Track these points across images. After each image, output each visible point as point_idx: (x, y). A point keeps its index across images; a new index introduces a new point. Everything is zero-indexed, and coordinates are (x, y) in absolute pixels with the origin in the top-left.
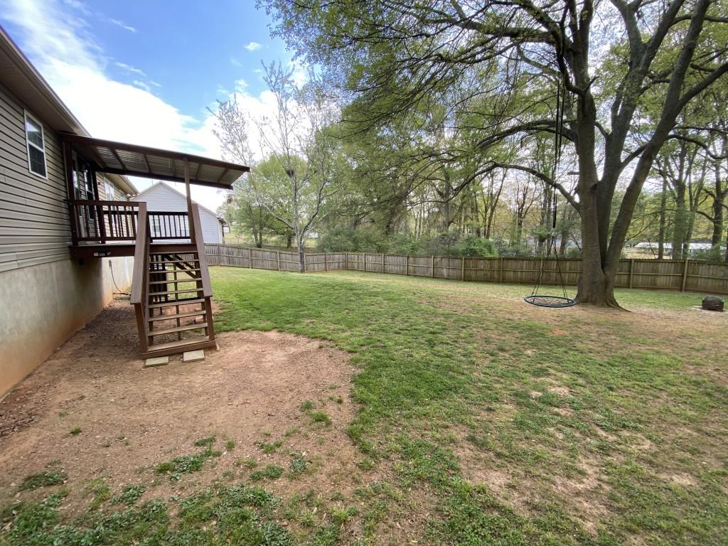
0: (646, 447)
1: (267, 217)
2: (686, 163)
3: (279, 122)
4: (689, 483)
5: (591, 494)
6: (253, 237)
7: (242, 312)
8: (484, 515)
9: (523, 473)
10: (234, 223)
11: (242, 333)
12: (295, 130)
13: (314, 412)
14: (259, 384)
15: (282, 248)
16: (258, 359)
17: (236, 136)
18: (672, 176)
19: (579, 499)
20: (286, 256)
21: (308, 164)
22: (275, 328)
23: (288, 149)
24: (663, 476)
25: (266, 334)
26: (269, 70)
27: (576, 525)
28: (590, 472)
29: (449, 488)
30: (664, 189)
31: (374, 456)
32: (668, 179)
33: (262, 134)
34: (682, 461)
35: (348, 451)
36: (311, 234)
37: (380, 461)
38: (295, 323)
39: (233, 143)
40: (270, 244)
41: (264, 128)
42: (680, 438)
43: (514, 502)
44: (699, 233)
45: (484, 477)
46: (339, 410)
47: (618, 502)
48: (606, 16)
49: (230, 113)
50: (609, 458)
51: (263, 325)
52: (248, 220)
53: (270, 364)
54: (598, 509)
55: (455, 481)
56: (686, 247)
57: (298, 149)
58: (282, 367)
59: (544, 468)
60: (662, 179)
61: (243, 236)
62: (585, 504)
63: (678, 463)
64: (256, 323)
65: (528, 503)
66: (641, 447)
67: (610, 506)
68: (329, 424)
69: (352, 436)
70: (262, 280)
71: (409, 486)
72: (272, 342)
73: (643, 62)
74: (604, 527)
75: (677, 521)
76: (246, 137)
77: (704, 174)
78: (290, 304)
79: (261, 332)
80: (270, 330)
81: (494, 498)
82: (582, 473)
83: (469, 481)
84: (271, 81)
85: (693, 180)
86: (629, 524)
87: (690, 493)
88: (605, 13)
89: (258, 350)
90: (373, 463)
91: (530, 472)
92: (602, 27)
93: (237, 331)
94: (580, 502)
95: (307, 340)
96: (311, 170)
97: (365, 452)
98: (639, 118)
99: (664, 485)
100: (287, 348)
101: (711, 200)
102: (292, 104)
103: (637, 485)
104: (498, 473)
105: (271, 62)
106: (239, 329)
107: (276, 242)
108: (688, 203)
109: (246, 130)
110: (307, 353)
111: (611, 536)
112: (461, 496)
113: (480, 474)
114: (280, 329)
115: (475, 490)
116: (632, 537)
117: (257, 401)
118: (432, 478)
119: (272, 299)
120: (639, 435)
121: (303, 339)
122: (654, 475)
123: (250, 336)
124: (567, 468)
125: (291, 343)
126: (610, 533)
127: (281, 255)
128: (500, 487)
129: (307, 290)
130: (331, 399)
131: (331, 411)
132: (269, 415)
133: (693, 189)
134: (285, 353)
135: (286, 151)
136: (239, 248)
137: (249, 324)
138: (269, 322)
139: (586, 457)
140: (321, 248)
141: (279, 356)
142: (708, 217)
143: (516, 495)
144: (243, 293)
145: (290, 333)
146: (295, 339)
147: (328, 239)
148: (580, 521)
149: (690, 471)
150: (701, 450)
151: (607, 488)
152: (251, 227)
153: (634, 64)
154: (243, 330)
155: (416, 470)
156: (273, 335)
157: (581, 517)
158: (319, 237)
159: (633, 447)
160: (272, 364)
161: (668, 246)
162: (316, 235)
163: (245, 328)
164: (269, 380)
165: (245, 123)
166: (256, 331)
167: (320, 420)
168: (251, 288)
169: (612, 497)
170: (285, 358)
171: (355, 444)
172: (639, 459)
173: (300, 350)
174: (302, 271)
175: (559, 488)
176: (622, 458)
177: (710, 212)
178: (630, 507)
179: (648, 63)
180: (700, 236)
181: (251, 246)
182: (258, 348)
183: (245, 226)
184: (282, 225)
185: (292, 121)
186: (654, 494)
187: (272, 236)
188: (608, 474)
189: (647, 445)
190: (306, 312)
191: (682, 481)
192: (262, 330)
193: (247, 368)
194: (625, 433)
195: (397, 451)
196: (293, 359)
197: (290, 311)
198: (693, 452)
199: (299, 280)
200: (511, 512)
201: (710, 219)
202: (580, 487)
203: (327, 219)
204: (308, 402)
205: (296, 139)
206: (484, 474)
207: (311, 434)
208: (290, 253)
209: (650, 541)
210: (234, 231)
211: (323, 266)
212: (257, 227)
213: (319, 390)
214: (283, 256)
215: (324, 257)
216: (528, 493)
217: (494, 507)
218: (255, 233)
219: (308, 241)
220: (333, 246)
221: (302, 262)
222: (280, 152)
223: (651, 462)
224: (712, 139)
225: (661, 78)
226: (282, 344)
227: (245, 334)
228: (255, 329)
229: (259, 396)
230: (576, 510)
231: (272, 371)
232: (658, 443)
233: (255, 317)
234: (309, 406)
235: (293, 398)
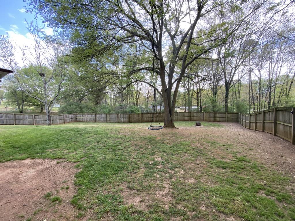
1: (27, 96)
2: (189, 84)
3: (35, 49)
4: (193, 181)
5: (167, 195)
6: (17, 107)
7: (7, 151)
8: (132, 217)
9: (146, 195)
10: (4, 99)
11: (6, 163)
12: (45, 55)
13: (52, 197)
14: (17, 190)
15: (37, 113)
16: (17, 177)
17: (7, 53)
18: (186, 87)
19: (163, 198)
20: (39, 117)
21: (53, 71)
22: (29, 157)
23: (40, 63)
24: (186, 181)
25: (23, 161)
26: (30, 24)
27: (162, 208)
28: (166, 186)
29: (118, 211)
30: (185, 91)
31: (85, 210)
32: (185, 88)
33: (24, 54)
35: (70, 212)
36: (55, 105)
37: (87, 211)
38: (42, 153)
39: (4, 57)
40: (29, 111)
41: (25, 52)
42: (190, 167)
43: (143, 208)
44: (194, 104)
46: (67, 192)
48: (167, 37)
49: (3, 41)
50: (172, 179)
51: (21, 156)
52: (14, 98)
53: (25, 178)
54: (169, 199)
55: (121, 207)
56: (191, 108)
57: (47, 64)
58: (33, 178)
59: (153, 190)
60: (184, 88)
61: (10, 107)
62: (165, 199)
63: (190, 175)
64: (17, 156)
65: (147, 205)
67: (172, 197)
68: (60, 201)
69: (73, 204)
70: (22, 131)
71: (101, 217)
72: (27, 165)
73: (176, 53)
74: (170, 205)
75: (190, 195)
76: (13, 55)
77: (194, 87)
78: (40, 143)
79: (19, 161)
80: (26, 159)
81: (136, 209)
83: (126, 205)
84: (31, 30)
85: (191, 89)
86: (178, 201)
87: (193, 184)
89: (17, 171)
90: (84, 213)
91: (148, 193)
92: (166, 40)
93: (3, 162)
95: (50, 161)
96: (55, 74)
97: (80, 209)
98: (177, 69)
99: (187, 184)
101: (196, 94)
102: (43, 43)
103: (180, 187)
104: (137, 198)
105: (31, 21)
106: (4, 161)
107: (33, 110)
108: (191, 95)
109: (13, 51)
110: (49, 167)
111: (173, 208)
112: (123, 213)
114: (33, 157)
115: (128, 208)
116: (178, 206)
117: (15, 200)
118: (111, 210)
119: (28, 141)
120: (180, 169)
121: (47, 161)
122: (184, 181)
123: (12, 164)
124: (160, 187)
125: (39, 164)
126: (172, 206)
127: (36, 117)
128: (138, 203)
129: (52, 134)
130: (63, 188)
131: (62, 194)
132: (24, 206)
133: (192, 91)
134: (36, 170)
135: (39, 64)
136: (6, 114)
137: (11, 157)
138: (25, 155)
139: (166, 181)
140: (61, 112)
141: (32, 172)
142: (196, 99)
143: (143, 204)
144: (8, 140)
145: (39, 158)
146: (42, 161)
147: (66, 107)
148: (163, 206)
149: (193, 177)
150: (196, 170)
151: (171, 190)
152: (16, 102)
153: (174, 53)
154: (7, 161)
155: (104, 209)
156: (28, 161)
157: (164, 204)
158: (61, 107)
159: (178, 174)
160: (26, 177)
161: (187, 108)
162: (59, 106)
163: (8, 160)
164: (24, 187)
165: (13, 47)
166: (16, 161)
167: (55, 201)
168: (14, 136)
169: (173, 193)
170: (35, 173)
171: (74, 207)
172: (180, 177)
173: (45, 167)
174: (50, 124)
175: (158, 196)
177: (196, 98)
178: (178, 195)
179: (178, 53)
180: (194, 105)
181: (16, 112)
182: (17, 170)
183: (11, 101)
184: (36, 101)
185: (43, 50)
186: (184, 188)
187: (30, 107)
188: (172, 185)
189: (182, 172)
190: (50, 146)
191: (191, 181)
192: (20, 160)
193: (9, 183)
195: (96, 203)
196: (41, 172)
197: (40, 146)
198: (194, 171)
199: (47, 129)
200: (141, 212)
201: (196, 100)
202: (164, 193)
203: (64, 98)
204: (48, 193)
205: (45, 59)
206: (132, 200)
207: (49, 210)
208: (42, 115)
209: (184, 205)
210: (3, 104)
211: (63, 121)
212: (20, 102)
213: (55, 185)
214: (37, 117)
215: (63, 116)
216: (147, 202)
217: (136, 212)
218: (18, 105)
219: (53, 109)
220: (69, 111)
221: (49, 119)
222: (35, 63)
223: (183, 177)
224: (195, 77)
225: (181, 59)
226: (34, 165)
227: (8, 164)
228: (15, 159)
229: (17, 197)
230: (162, 202)
231: (26, 181)
232: (185, 170)
233: (15, 153)
234: (49, 195)
235: (39, 193)
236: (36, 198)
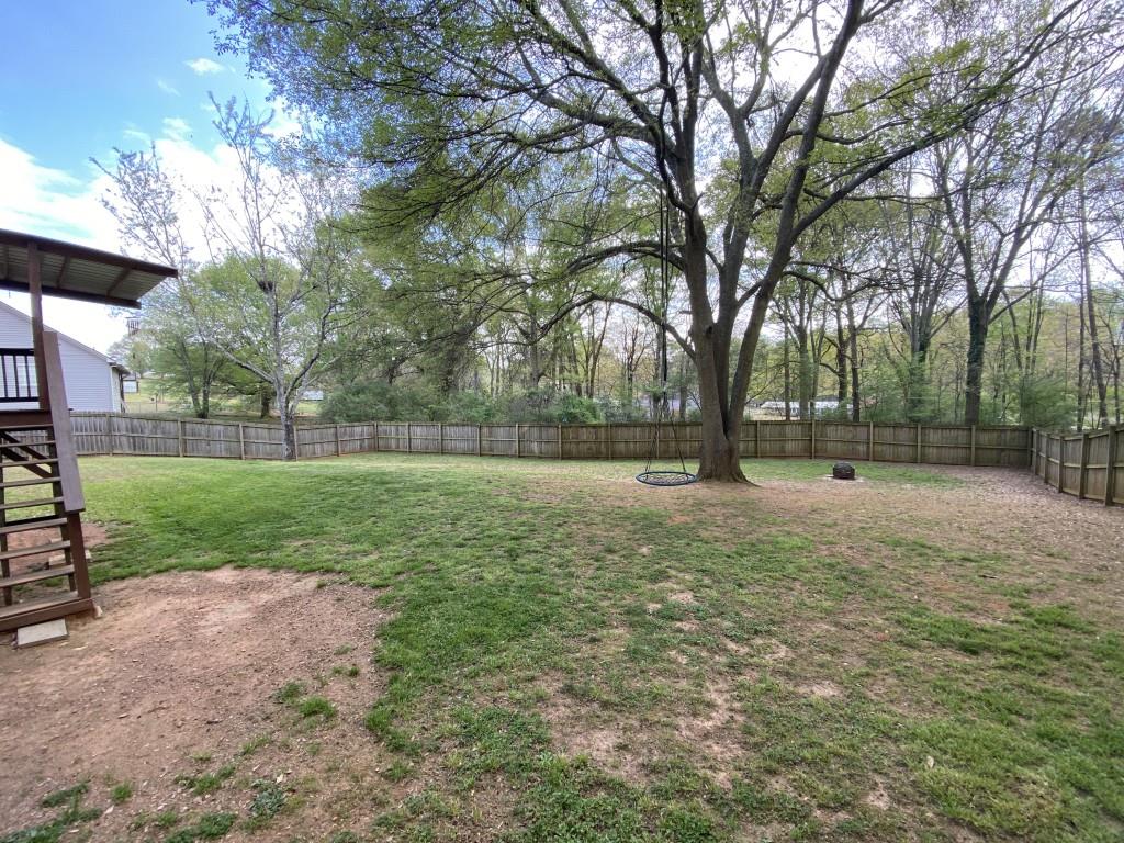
0: (782, 654)
1: (221, 362)
2: (807, 306)
3: (245, 199)
4: (831, 693)
5: (721, 733)
6: (190, 399)
7: (157, 539)
8: (585, 800)
9: (637, 724)
10: (147, 374)
11: (157, 578)
12: (274, 216)
13: (304, 699)
14: (188, 670)
15: (250, 419)
16: (189, 627)
17: (154, 215)
18: (792, 321)
19: (708, 743)
20: (258, 433)
21: (302, 274)
22: (230, 562)
23: (261, 246)
24: (802, 690)
25: (209, 575)
26: (224, 110)
27: (706, 780)
28: (719, 702)
29: (533, 774)
30: (786, 337)
31: (414, 753)
32: (789, 325)
33: (210, 216)
34: (821, 666)
35: (366, 755)
36: (307, 393)
37: (424, 759)
38: (269, 549)
39: (147, 226)
40: (227, 412)
41: (214, 207)
42: (818, 637)
43: (626, 771)
44: (825, 389)
45: (585, 742)
46: (353, 687)
47: (753, 735)
48: (715, 121)
49: (140, 174)
50: (742, 678)
51: (204, 559)
52: (179, 368)
53: (215, 629)
54: (731, 750)
55: (544, 759)
56: (812, 405)
57: (282, 247)
58: (242, 631)
59: (664, 709)
60: (783, 324)
61: (167, 398)
62: (716, 748)
63: (818, 669)
64: (189, 557)
65: (644, 765)
66: (776, 656)
67: (746, 743)
68: (331, 715)
69: (375, 727)
70: (204, 477)
71: (471, 787)
72: (223, 588)
73: (754, 182)
74: (739, 775)
75: (822, 745)
76: (175, 219)
77: (825, 320)
78: (261, 516)
79: (197, 573)
80: (217, 568)
81: (599, 771)
82: (711, 705)
83: (563, 755)
84: (229, 130)
85: (815, 327)
86: (768, 762)
87: (833, 705)
88: (713, 116)
89: (190, 607)
90: (412, 764)
91: (646, 720)
92: (710, 133)
93: (146, 576)
94: (709, 747)
95: (295, 577)
96: (307, 284)
97: (397, 748)
98: (756, 249)
99: (803, 701)
100: (253, 596)
101: (834, 350)
102: (269, 174)
103: (774, 708)
104: (605, 732)
105: (230, 99)
106: (149, 571)
107: (238, 408)
108: (811, 354)
109: (175, 206)
110: (294, 599)
111: (748, 785)
112: (551, 782)
113: (579, 739)
114: (240, 563)
115: (572, 766)
116: (773, 781)
117: (184, 701)
118: (508, 764)
119: (225, 511)
120: (774, 641)
121: (286, 577)
122: (791, 689)
123: (174, 582)
124: (693, 702)
125: (262, 586)
126: (746, 781)
127: (247, 430)
128: (608, 751)
129: (298, 489)
130: (338, 671)
131: (337, 693)
132: (209, 723)
133: (815, 337)
134: (250, 605)
135: (258, 249)
136: (156, 419)
137: (173, 561)
138: (216, 553)
139: (714, 682)
140: (328, 417)
141: (237, 611)
142: (832, 370)
143: (629, 757)
144: (161, 503)
145: (261, 567)
146: (269, 577)
147: (342, 400)
148: (709, 772)
149: (830, 677)
150: (841, 648)
151: (740, 719)
152: (184, 381)
153: (745, 183)
154: (159, 572)
155: (483, 757)
156: (226, 575)
157: (711, 768)
158: (325, 398)
159: (767, 657)
160: (220, 627)
161: (795, 405)
162: (320, 395)
163: (162, 568)
164: (213, 660)
165: (173, 193)
166: (189, 573)
167: (315, 713)
168: (181, 493)
169: (748, 731)
170: (248, 615)
171: (379, 740)
172: (775, 672)
173: (279, 597)
174: (291, 457)
175: (684, 733)
176: (756, 675)
177: (834, 364)
178: (768, 739)
179: (760, 182)
180: (826, 393)
181: (186, 415)
182: (190, 603)
183: (172, 379)
184: (248, 376)
185: (269, 201)
186: (794, 715)
187: (229, 398)
188: (741, 699)
189: (782, 652)
190: (293, 528)
191: (824, 691)
192: (200, 569)
193: (165, 644)
194: (759, 641)
195: (453, 734)
196: (265, 614)
197: (263, 528)
198: (833, 651)
199: (281, 473)
200: (621, 785)
201: (835, 372)
202: (709, 725)
203: (337, 366)
204: (291, 685)
205: (278, 230)
206: (586, 737)
207: (294, 742)
208: (266, 425)
209: (794, 780)
210: (145, 389)
211: (332, 447)
212: (198, 380)
213: (314, 661)
214: (252, 432)
215: (333, 430)
216: (645, 751)
217: (600, 784)
218: (193, 392)
219: (301, 406)
220: (352, 413)
221: (290, 442)
222: (246, 249)
223: (787, 674)
224: (831, 278)
225: (773, 204)
226: (244, 589)
227: (162, 581)
228: (183, 568)
229: (188, 691)
230: (705, 758)
231: (218, 641)
232: (793, 646)
233: (186, 546)
234: (293, 691)
235: (262, 682)
236: (249, 699)
